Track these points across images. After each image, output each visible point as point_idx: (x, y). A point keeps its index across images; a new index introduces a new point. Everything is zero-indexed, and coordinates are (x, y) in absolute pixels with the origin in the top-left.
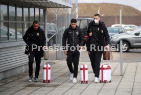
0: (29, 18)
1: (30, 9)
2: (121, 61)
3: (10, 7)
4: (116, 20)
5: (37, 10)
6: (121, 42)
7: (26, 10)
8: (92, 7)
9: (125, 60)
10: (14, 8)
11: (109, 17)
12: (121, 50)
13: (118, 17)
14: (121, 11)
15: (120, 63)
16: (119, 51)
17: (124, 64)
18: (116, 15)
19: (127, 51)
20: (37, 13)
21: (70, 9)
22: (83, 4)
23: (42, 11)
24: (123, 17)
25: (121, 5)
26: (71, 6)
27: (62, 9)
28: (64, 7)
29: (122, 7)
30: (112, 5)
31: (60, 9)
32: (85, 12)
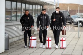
0: (35, 10)
1: (36, 6)
2: (79, 31)
3: (26, 5)
4: (77, 11)
5: (39, 6)
6: (79, 22)
7: (34, 6)
8: (65, 5)
9: (80, 31)
10: (28, 5)
11: (73, 10)
12: (79, 26)
13: (78, 10)
14: (79, 7)
15: (78, 32)
16: (78, 27)
17: (80, 33)
18: (77, 9)
19: (82, 27)
20: (39, 8)
21: (55, 6)
22: (61, 4)
23: (41, 6)
24: (80, 10)
25: (79, 5)
26: (55, 5)
27: (51, 6)
28: (52, 5)
29: (79, 6)
30: (75, 4)
31: (50, 6)
32: (62, 8)
